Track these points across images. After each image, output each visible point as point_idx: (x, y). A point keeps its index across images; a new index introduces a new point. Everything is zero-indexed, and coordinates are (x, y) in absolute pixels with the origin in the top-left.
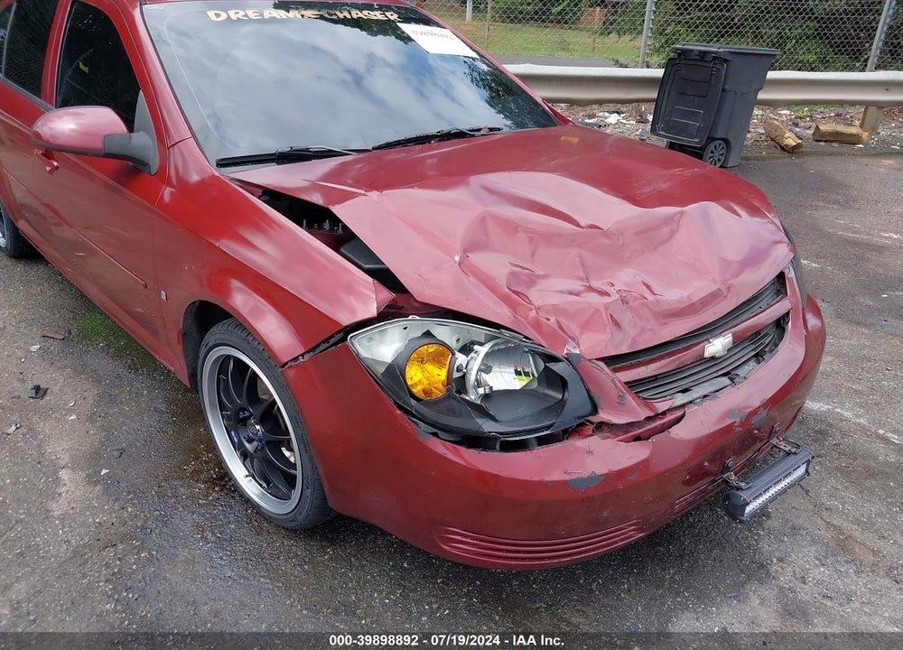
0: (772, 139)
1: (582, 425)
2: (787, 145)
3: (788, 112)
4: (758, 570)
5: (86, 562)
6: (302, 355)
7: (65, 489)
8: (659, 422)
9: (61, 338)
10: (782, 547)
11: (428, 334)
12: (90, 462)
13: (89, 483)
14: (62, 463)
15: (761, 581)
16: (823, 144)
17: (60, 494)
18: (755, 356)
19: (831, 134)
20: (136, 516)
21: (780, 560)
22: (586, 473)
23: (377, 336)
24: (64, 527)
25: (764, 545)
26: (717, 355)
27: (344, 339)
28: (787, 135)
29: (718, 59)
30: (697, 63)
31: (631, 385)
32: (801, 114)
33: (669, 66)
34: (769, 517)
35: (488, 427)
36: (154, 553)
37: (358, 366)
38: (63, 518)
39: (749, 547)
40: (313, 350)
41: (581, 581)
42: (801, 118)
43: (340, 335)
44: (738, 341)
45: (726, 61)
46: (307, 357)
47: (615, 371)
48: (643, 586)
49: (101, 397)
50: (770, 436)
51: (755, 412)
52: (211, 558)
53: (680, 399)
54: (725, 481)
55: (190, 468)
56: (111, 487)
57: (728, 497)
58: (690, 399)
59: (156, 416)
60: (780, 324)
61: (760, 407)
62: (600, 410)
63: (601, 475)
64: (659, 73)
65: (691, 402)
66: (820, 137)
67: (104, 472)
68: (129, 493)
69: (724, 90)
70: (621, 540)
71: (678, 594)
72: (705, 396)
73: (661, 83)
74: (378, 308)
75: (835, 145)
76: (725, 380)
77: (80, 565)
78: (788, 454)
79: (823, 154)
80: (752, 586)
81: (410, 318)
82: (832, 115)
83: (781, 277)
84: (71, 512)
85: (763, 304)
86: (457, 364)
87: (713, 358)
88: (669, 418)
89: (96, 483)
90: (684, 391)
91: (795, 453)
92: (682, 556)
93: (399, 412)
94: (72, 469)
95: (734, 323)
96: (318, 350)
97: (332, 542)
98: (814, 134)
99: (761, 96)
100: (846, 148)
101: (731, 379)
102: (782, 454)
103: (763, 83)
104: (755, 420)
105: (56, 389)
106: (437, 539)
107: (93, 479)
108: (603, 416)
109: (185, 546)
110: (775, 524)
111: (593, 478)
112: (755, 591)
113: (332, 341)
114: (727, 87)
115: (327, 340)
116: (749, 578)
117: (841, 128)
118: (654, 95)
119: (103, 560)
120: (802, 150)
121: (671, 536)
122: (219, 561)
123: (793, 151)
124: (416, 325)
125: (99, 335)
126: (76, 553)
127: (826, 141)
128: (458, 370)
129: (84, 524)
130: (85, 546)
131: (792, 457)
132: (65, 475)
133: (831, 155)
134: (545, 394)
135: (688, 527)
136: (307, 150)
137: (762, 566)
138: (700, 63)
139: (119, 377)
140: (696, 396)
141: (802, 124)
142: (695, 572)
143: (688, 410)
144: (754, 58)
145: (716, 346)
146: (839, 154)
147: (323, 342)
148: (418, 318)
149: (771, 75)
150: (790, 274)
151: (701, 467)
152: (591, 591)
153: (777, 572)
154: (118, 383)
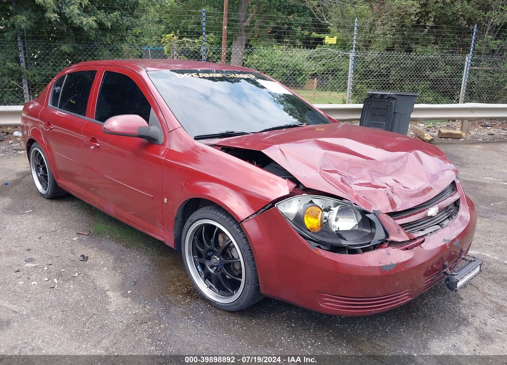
0: (418, 137)
1: (382, 243)
2: (426, 140)
3: (423, 125)
4: (463, 321)
5: (134, 330)
6: (251, 216)
7: (112, 300)
8: (414, 243)
9: (87, 234)
10: (472, 311)
11: (311, 202)
12: (122, 288)
13: (123, 297)
14: (107, 288)
15: (466, 326)
16: (443, 139)
17: (111, 302)
18: (448, 217)
19: (447, 134)
20: (152, 310)
21: (472, 316)
22: (389, 263)
23: (287, 205)
24: (118, 316)
25: (463, 311)
26: (433, 215)
27: (273, 206)
28: (426, 135)
29: (389, 97)
30: (380, 100)
31: (402, 226)
32: (429, 126)
33: (366, 102)
34: (462, 299)
35: (344, 243)
36: (167, 325)
37: (281, 217)
38: (116, 312)
39: (456, 312)
40: (256, 213)
41: (380, 328)
42: (430, 128)
43: (271, 204)
44: (441, 210)
45: (394, 98)
46: (253, 216)
47: (394, 219)
48: (410, 329)
49: (116, 260)
50: (461, 254)
51: (454, 240)
52: (196, 326)
53: (421, 233)
54: (445, 273)
55: (173, 288)
56: (135, 298)
57: (448, 280)
58: (426, 233)
59: (147, 267)
60: (456, 204)
61: (456, 238)
62: (390, 236)
63: (395, 264)
64: (361, 106)
65: (426, 235)
66: (441, 136)
67: (129, 292)
68: (145, 301)
69: (395, 113)
70: (402, 301)
71: (427, 333)
72: (431, 233)
73: (362, 111)
74: (290, 190)
75: (450, 139)
76: (438, 227)
77: (132, 332)
78: (471, 261)
79: (444, 144)
80: (462, 328)
81: (303, 195)
82: (445, 126)
83: (453, 183)
84: (119, 309)
85: (448, 195)
86: (325, 216)
87: (431, 217)
88: (418, 241)
89: (127, 297)
90: (422, 230)
91: (474, 261)
92: (425, 317)
93: (301, 237)
94: (113, 291)
95: (437, 202)
96: (259, 213)
97: (254, 317)
98: (438, 135)
99: (413, 116)
100: (455, 141)
101: (441, 226)
102: (468, 262)
103: (413, 110)
104: (455, 244)
105: (92, 257)
106: (318, 301)
107: (124, 295)
108: (392, 238)
109: (181, 322)
110: (466, 302)
111: (391, 265)
112: (464, 330)
113: (266, 208)
114: (396, 111)
115: (263, 208)
116: (460, 324)
117: (451, 131)
118: (359, 117)
119: (143, 329)
120: (434, 142)
121: (417, 308)
122: (200, 327)
123: (430, 141)
124: (305, 198)
125: (105, 232)
126: (128, 326)
127: (445, 138)
128: (325, 219)
129: (127, 314)
130: (131, 323)
131: (473, 262)
132: (110, 294)
133: (449, 144)
134: (362, 231)
135: (424, 305)
136: (233, 132)
137: (464, 319)
138: (382, 100)
139: (121, 250)
140: (428, 232)
141: (431, 130)
142: (434, 323)
143: (426, 238)
144: (407, 97)
145: (433, 211)
146: (452, 144)
147: (262, 209)
148: (306, 195)
149: (416, 106)
150: (457, 182)
151: (432, 267)
152: (386, 332)
153: (472, 321)
154: (122, 253)
